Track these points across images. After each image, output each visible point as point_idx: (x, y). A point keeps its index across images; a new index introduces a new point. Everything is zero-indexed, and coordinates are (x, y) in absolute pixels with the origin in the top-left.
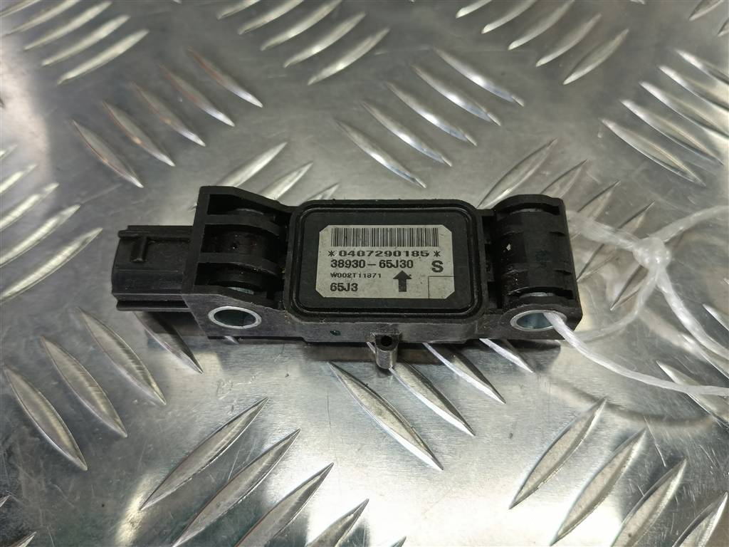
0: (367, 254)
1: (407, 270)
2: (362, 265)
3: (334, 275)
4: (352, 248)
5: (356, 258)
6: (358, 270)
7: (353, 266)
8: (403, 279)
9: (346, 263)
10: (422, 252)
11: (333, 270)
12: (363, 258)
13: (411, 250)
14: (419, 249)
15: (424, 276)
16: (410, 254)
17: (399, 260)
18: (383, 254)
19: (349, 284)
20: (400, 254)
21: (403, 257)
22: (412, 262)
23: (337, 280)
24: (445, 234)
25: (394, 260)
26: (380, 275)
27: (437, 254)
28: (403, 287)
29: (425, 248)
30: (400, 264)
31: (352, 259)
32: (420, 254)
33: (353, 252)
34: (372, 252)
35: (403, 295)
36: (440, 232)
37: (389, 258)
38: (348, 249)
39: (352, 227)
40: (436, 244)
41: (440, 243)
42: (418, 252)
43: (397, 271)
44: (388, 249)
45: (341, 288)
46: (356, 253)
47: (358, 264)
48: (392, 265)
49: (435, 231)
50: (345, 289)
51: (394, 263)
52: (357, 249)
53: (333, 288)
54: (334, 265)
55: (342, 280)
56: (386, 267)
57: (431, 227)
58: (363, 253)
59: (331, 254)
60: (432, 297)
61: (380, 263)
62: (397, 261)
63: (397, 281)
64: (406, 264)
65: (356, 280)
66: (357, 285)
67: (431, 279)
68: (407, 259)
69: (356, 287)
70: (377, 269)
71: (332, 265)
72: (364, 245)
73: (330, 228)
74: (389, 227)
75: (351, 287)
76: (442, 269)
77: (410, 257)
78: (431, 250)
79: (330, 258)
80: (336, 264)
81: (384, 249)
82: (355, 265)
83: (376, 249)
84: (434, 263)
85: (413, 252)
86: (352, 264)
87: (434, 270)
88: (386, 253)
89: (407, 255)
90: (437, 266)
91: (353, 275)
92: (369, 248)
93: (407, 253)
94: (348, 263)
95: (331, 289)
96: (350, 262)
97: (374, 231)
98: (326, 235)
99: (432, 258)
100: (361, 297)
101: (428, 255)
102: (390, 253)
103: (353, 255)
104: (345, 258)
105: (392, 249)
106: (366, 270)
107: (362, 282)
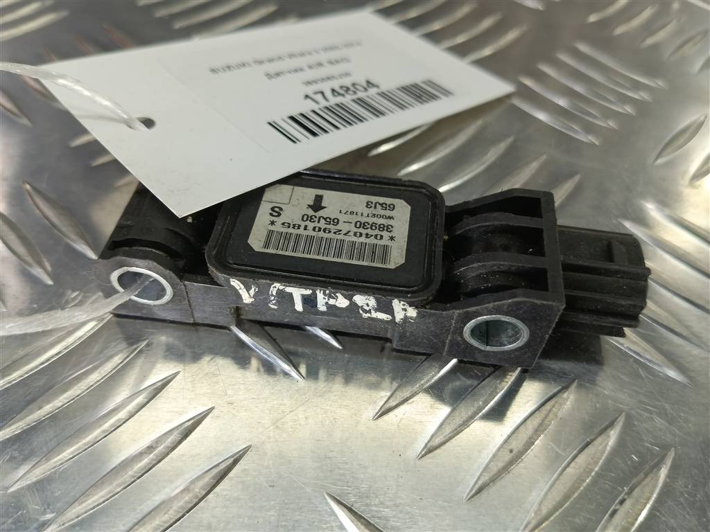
0: (352, 234)
1: (311, 212)
2: (358, 223)
3: (390, 218)
4: (368, 241)
5: (364, 232)
6: (363, 220)
7: (369, 224)
8: (317, 205)
9: (376, 227)
10: (289, 227)
11: (391, 222)
12: (356, 230)
13: (301, 231)
14: (291, 230)
15: (293, 205)
16: (302, 228)
17: (316, 222)
18: (333, 231)
19: (375, 208)
20: (314, 229)
21: (311, 225)
22: (303, 219)
23: (388, 213)
24: (256, 241)
25: (322, 224)
26: (340, 212)
27: (272, 223)
28: (319, 199)
29: (285, 230)
30: (317, 220)
31: (369, 231)
32: (292, 226)
33: (367, 237)
34: (345, 234)
35: (320, 192)
36: (262, 244)
37: (328, 226)
38: (372, 241)
39: (365, 263)
40: (271, 233)
41: (265, 233)
42: (294, 228)
43: (321, 213)
44: (326, 235)
45: (384, 206)
46: (364, 236)
47: (363, 225)
48: (325, 219)
49: (267, 245)
50: (380, 204)
51: (322, 221)
52: (363, 239)
53: (392, 206)
54: (390, 227)
55: (383, 212)
56: (332, 218)
57: (271, 251)
58: (355, 234)
59: (392, 238)
60: (292, 187)
61: (338, 223)
62: (319, 222)
63: (323, 205)
64: (311, 219)
65: (366, 211)
66: (367, 207)
67: (287, 201)
68: (308, 223)
69: (368, 205)
70: (342, 218)
71: (392, 227)
72: (354, 243)
73: (392, 266)
74: (320, 257)
75: (373, 205)
76: (273, 209)
77: (303, 224)
78: (278, 228)
79: (393, 234)
80: (388, 228)
81: (331, 235)
82: (366, 224)
83: (341, 237)
84: (279, 215)
85: (299, 228)
86: (369, 226)
87: (281, 209)
88: (330, 232)
89: (306, 227)
90: (276, 212)
91: (370, 215)
92: (347, 238)
93: (306, 228)
94: (374, 228)
95: (394, 206)
96: (371, 228)
97: (340, 256)
98: (397, 257)
99: (279, 220)
100: (364, 196)
101: (283, 224)
102: (324, 232)
103: (367, 234)
104: (377, 232)
105: (321, 234)
106: (354, 219)
107: (362, 208)
